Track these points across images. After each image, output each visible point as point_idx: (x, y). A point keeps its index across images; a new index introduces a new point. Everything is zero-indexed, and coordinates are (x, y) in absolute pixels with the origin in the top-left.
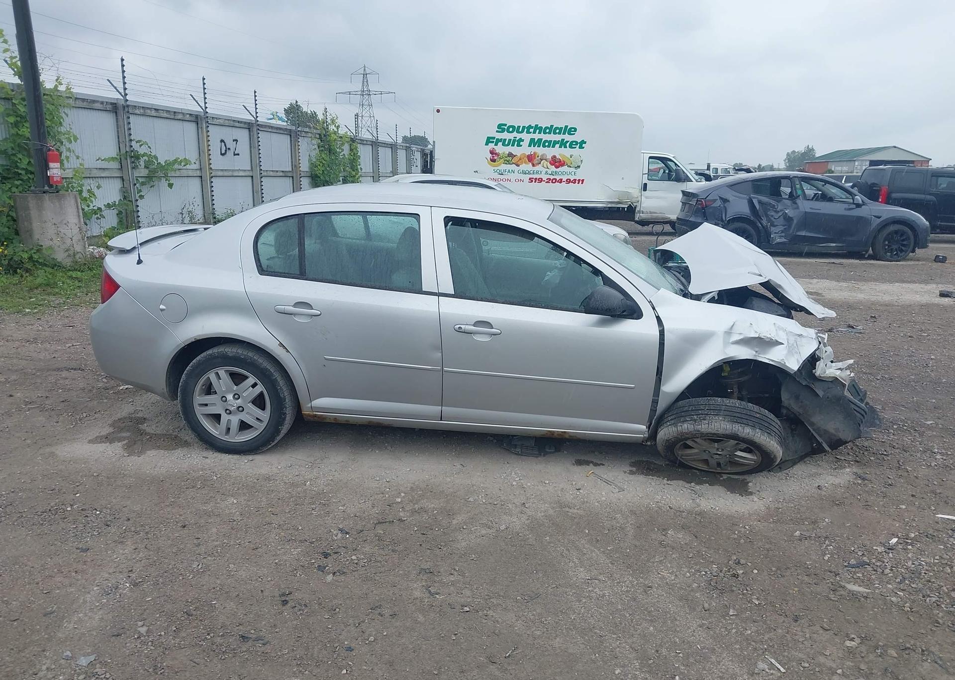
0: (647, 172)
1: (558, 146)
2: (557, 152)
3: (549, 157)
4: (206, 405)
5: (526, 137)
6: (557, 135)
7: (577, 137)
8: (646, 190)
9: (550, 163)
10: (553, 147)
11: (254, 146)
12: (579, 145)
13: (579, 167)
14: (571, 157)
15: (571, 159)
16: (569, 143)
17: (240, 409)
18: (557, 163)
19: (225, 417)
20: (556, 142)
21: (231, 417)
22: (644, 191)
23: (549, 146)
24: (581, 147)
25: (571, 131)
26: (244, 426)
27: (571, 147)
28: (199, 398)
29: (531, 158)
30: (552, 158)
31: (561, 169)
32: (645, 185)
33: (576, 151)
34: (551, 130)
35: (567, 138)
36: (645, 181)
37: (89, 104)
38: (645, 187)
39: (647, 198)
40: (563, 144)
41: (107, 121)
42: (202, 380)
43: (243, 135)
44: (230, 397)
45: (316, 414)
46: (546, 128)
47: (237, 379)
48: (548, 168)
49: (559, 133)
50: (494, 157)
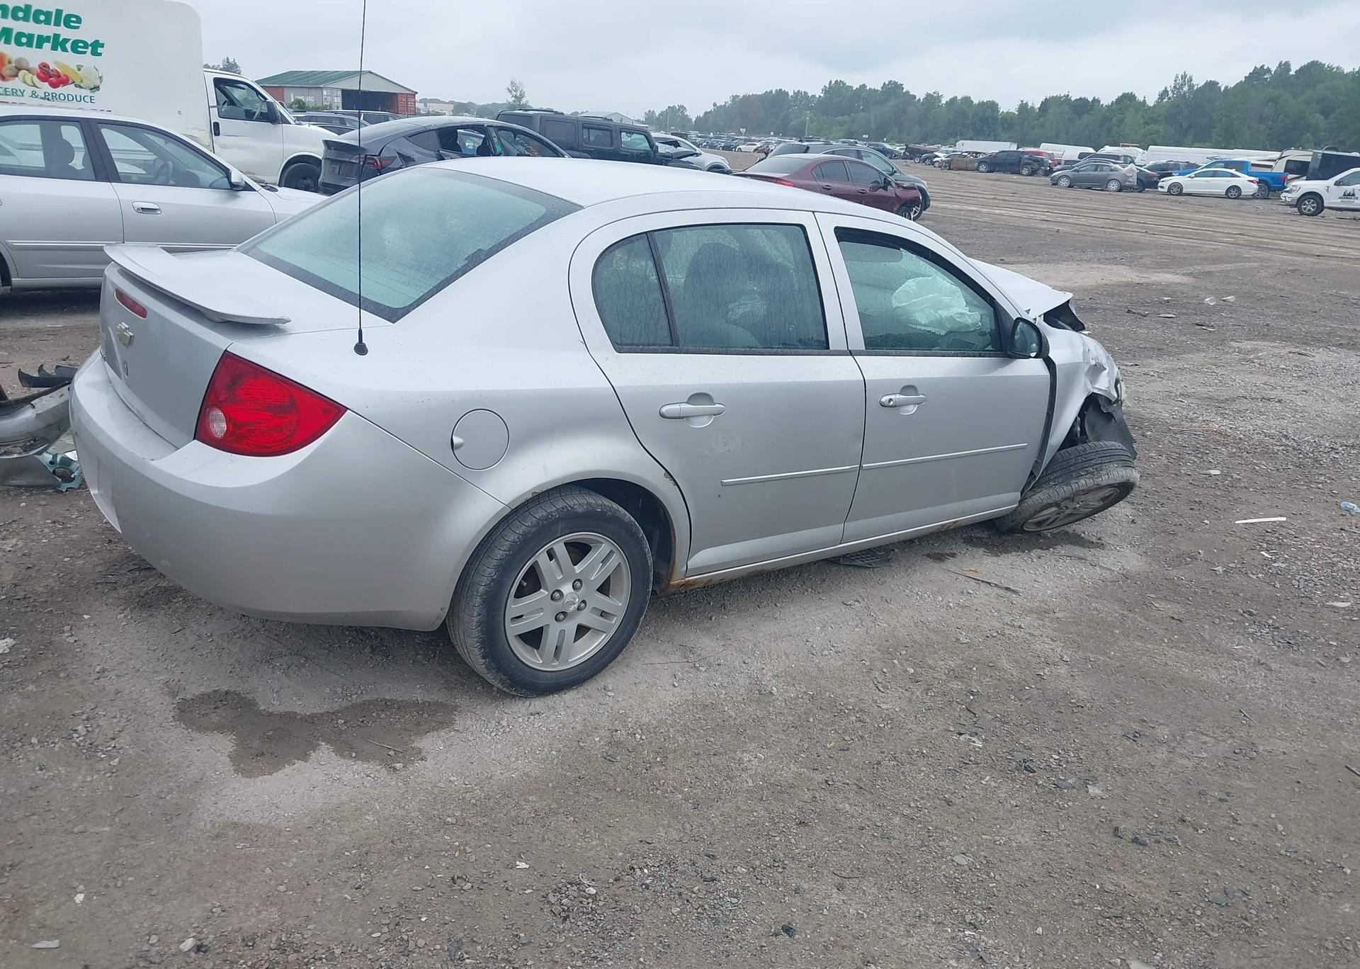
0: (216, 105)
1: (47, 46)
2: (46, 55)
3: (34, 65)
6: (43, 24)
7: (85, 33)
8: (219, 135)
9: (37, 76)
10: (39, 46)
12: (90, 48)
13: (96, 88)
14: (79, 70)
15: (79, 72)
16: (71, 42)
18: (46, 74)
20: (42, 40)
22: (215, 135)
23: (29, 44)
24: (95, 53)
25: (72, 21)
27: (75, 50)
30: (40, 68)
31: (61, 90)
32: (216, 125)
33: (87, 59)
34: (28, 13)
35: (64, 32)
36: (215, 118)
38: (216, 129)
39: (223, 147)
40: (58, 43)
46: (17, 9)
48: (35, 86)
49: (47, 22)
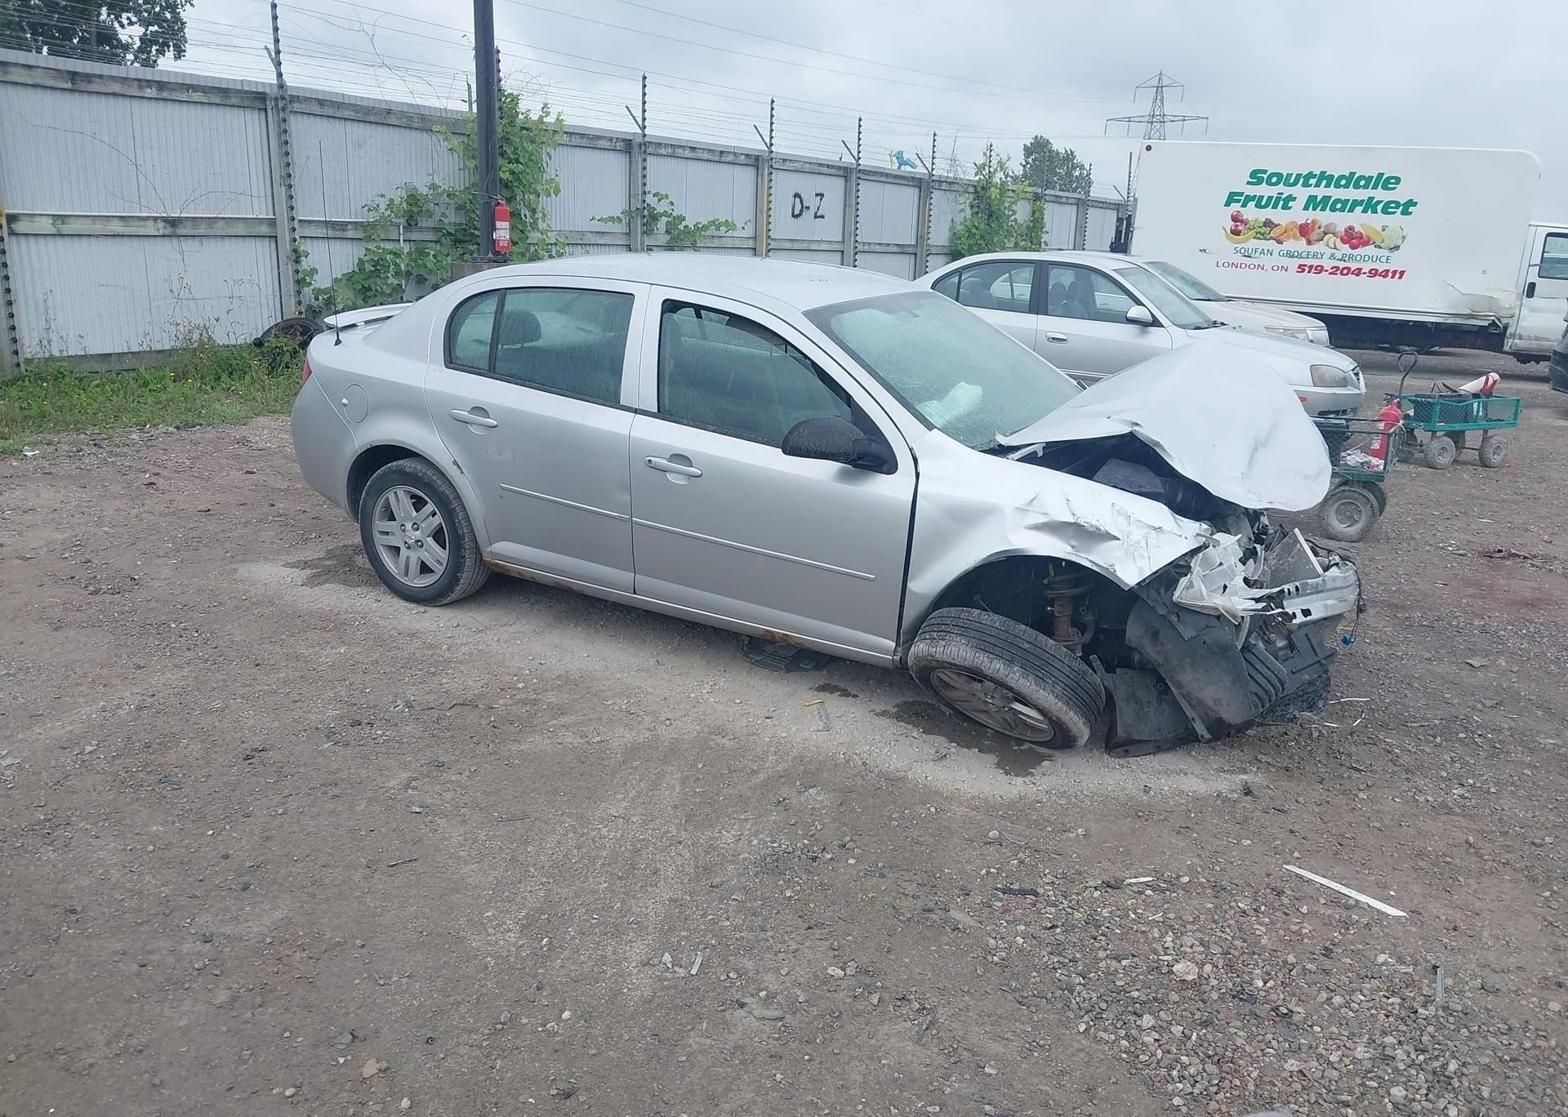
0: (1539, 263)
1: (1359, 209)
2: (1358, 220)
3: (1341, 229)
4: (387, 533)
5: (1301, 193)
7: (1400, 195)
8: (1532, 296)
9: (1341, 239)
10: (1351, 210)
11: (851, 204)
12: (1401, 208)
13: (1397, 248)
14: (1383, 230)
15: (1383, 233)
16: (1382, 204)
17: (419, 543)
18: (1353, 239)
19: (404, 552)
20: (1356, 203)
21: (410, 553)
22: (1528, 296)
23: (1342, 210)
24: (1406, 212)
25: (1390, 182)
26: (425, 569)
27: (1384, 211)
28: (380, 524)
29: (1305, 231)
30: (1346, 230)
31: (1361, 251)
32: (1532, 286)
33: (1396, 220)
34: (1351, 180)
35: (1381, 195)
36: (1533, 276)
37: (590, 141)
38: (1531, 290)
39: (1533, 310)
40: (1370, 206)
41: (614, 165)
42: (382, 501)
43: (834, 188)
44: (409, 526)
45: (497, 563)
46: (1342, 177)
47: (419, 504)
48: (1336, 248)
49: (1366, 187)
50: (1238, 227)
